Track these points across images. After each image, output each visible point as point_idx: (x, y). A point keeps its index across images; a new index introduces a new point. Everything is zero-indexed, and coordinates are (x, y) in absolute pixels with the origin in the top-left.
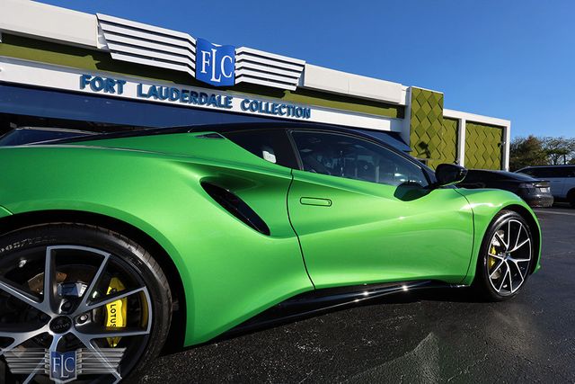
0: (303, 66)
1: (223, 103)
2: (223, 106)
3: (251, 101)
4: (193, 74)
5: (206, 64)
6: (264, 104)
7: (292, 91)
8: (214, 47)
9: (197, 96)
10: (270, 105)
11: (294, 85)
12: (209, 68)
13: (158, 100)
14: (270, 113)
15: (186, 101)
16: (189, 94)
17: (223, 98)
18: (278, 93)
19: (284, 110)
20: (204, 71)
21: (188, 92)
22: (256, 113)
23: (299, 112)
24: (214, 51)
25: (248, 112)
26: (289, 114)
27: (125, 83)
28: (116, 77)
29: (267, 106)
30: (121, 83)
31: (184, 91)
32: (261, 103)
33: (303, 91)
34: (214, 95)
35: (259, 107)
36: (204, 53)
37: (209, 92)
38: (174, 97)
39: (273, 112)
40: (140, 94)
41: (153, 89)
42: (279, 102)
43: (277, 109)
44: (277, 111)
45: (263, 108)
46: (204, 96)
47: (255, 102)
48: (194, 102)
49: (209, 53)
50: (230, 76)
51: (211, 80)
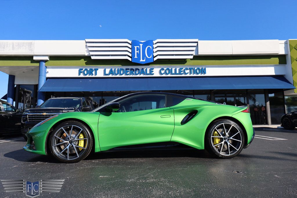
0: (197, 42)
1: (148, 72)
2: (148, 74)
3: (165, 69)
4: (130, 59)
5: (137, 53)
6: (173, 69)
7: (191, 59)
8: (141, 43)
9: (134, 71)
11: (192, 55)
12: (139, 55)
13: (114, 76)
14: (177, 74)
15: (128, 74)
16: (129, 70)
17: (148, 70)
18: (183, 61)
19: (187, 71)
20: (136, 57)
21: (128, 69)
22: (169, 75)
23: (198, 71)
24: (141, 45)
25: (164, 75)
26: (191, 73)
27: (98, 69)
28: (93, 67)
29: (176, 70)
30: (96, 70)
31: (127, 69)
32: (172, 69)
33: (197, 57)
34: (143, 69)
35: (170, 72)
36: (136, 47)
37: (140, 67)
38: (122, 73)
39: (180, 74)
40: (105, 74)
41: (111, 70)
42: (184, 67)
43: (182, 71)
44: (182, 73)
45: (173, 72)
46: (137, 70)
47: (168, 69)
48: (132, 74)
49: (139, 47)
50: (151, 57)
51: (140, 61)
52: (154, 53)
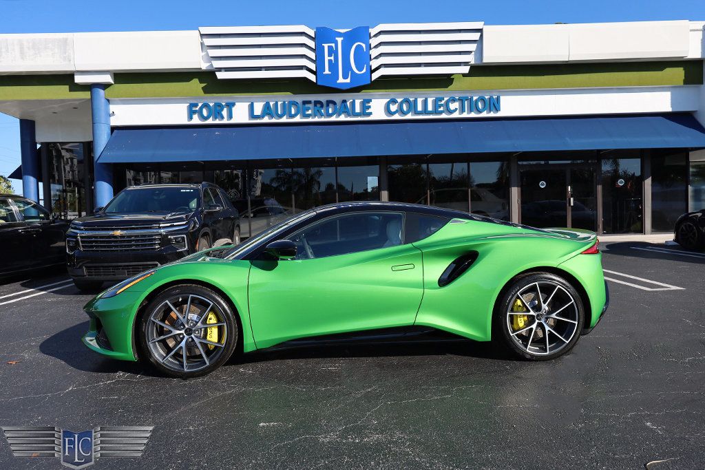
0: (480, 31)
1: (358, 110)
2: (358, 115)
3: (399, 100)
4: (312, 78)
5: (330, 61)
6: (420, 101)
7: (464, 75)
8: (340, 35)
9: (322, 106)
10: (430, 101)
11: (466, 64)
12: (333, 66)
13: (274, 120)
14: (430, 113)
15: (309, 116)
16: (311, 106)
17: (358, 103)
18: (445, 81)
19: (453, 106)
20: (327, 72)
21: (309, 102)
22: (409, 116)
23: (480, 105)
24: (340, 40)
25: (397, 117)
26: (462, 111)
27: (234, 104)
28: (223, 98)
29: (425, 103)
30: (230, 106)
31: (305, 103)
32: (415, 101)
33: (480, 70)
34: (344, 101)
35: (412, 106)
36: (326, 46)
37: (337, 98)
38: (293, 112)
39: (435, 112)
40: (252, 116)
41: (267, 106)
42: (445, 94)
43: (442, 105)
44: (442, 109)
45: (420, 108)
46: (331, 105)
47: (407, 101)
48: (318, 114)
49: (333, 45)
50: (364, 71)
51: (338, 82)
52: (371, 60)
